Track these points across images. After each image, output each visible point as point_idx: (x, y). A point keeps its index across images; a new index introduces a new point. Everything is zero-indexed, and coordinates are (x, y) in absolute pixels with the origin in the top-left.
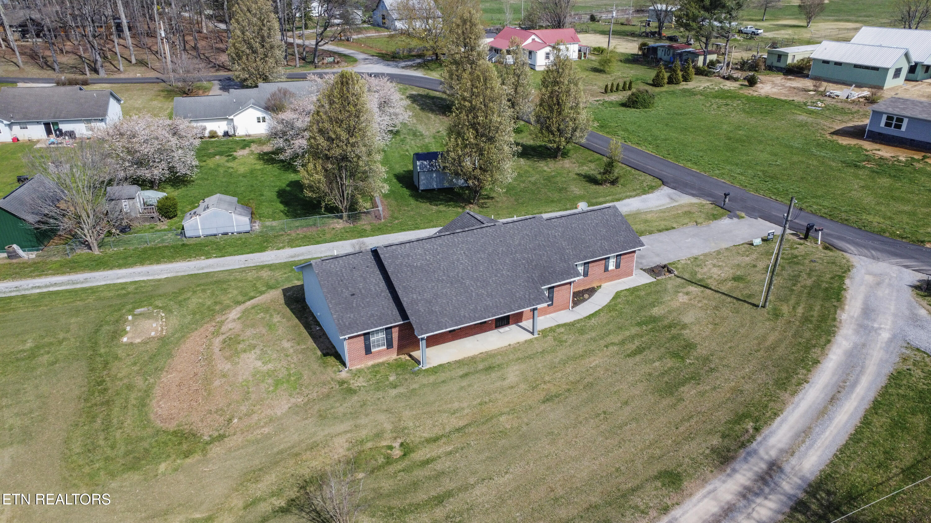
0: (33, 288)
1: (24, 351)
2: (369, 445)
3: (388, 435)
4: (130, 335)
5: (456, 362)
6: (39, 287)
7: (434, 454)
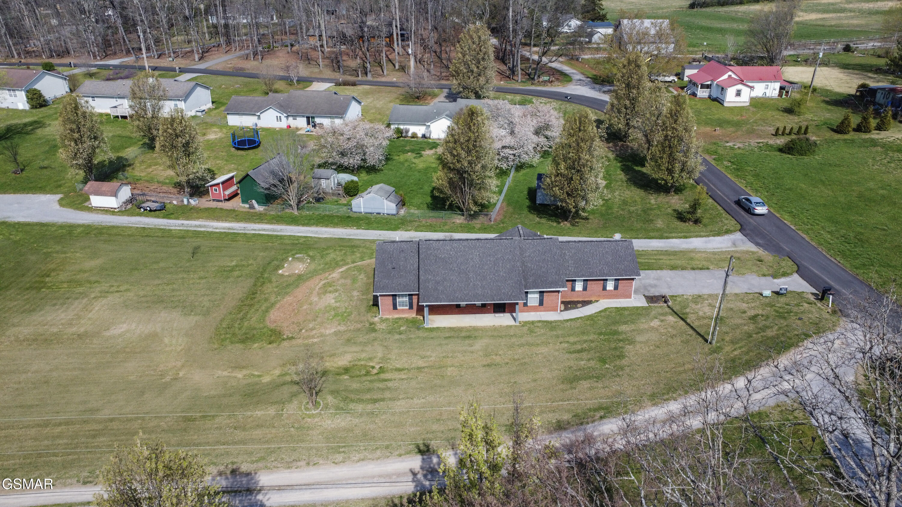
0: (252, 230)
1: (229, 266)
2: (362, 363)
3: (376, 360)
4: (284, 269)
5: (450, 328)
6: (255, 230)
7: (393, 377)
